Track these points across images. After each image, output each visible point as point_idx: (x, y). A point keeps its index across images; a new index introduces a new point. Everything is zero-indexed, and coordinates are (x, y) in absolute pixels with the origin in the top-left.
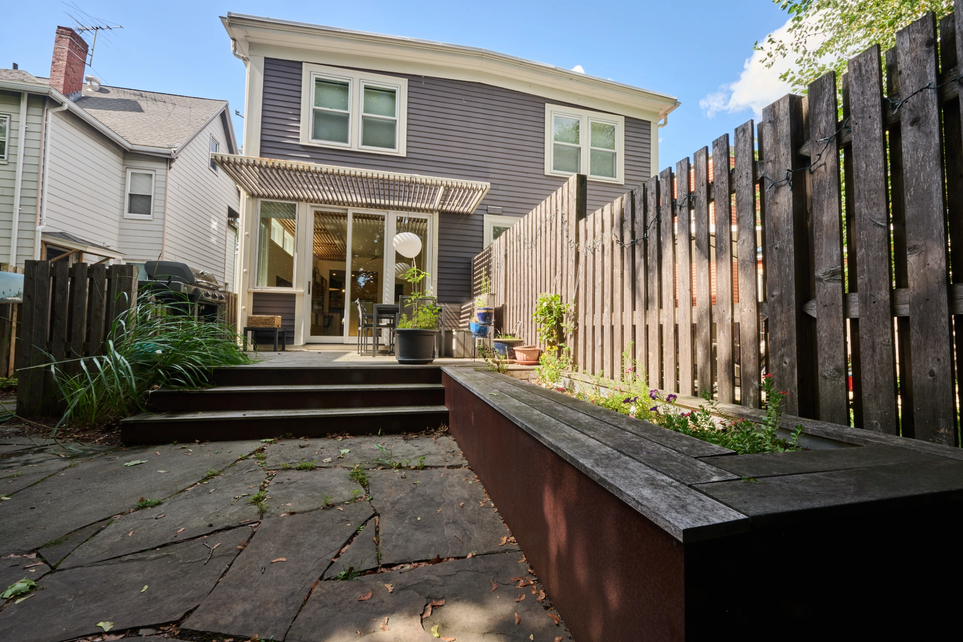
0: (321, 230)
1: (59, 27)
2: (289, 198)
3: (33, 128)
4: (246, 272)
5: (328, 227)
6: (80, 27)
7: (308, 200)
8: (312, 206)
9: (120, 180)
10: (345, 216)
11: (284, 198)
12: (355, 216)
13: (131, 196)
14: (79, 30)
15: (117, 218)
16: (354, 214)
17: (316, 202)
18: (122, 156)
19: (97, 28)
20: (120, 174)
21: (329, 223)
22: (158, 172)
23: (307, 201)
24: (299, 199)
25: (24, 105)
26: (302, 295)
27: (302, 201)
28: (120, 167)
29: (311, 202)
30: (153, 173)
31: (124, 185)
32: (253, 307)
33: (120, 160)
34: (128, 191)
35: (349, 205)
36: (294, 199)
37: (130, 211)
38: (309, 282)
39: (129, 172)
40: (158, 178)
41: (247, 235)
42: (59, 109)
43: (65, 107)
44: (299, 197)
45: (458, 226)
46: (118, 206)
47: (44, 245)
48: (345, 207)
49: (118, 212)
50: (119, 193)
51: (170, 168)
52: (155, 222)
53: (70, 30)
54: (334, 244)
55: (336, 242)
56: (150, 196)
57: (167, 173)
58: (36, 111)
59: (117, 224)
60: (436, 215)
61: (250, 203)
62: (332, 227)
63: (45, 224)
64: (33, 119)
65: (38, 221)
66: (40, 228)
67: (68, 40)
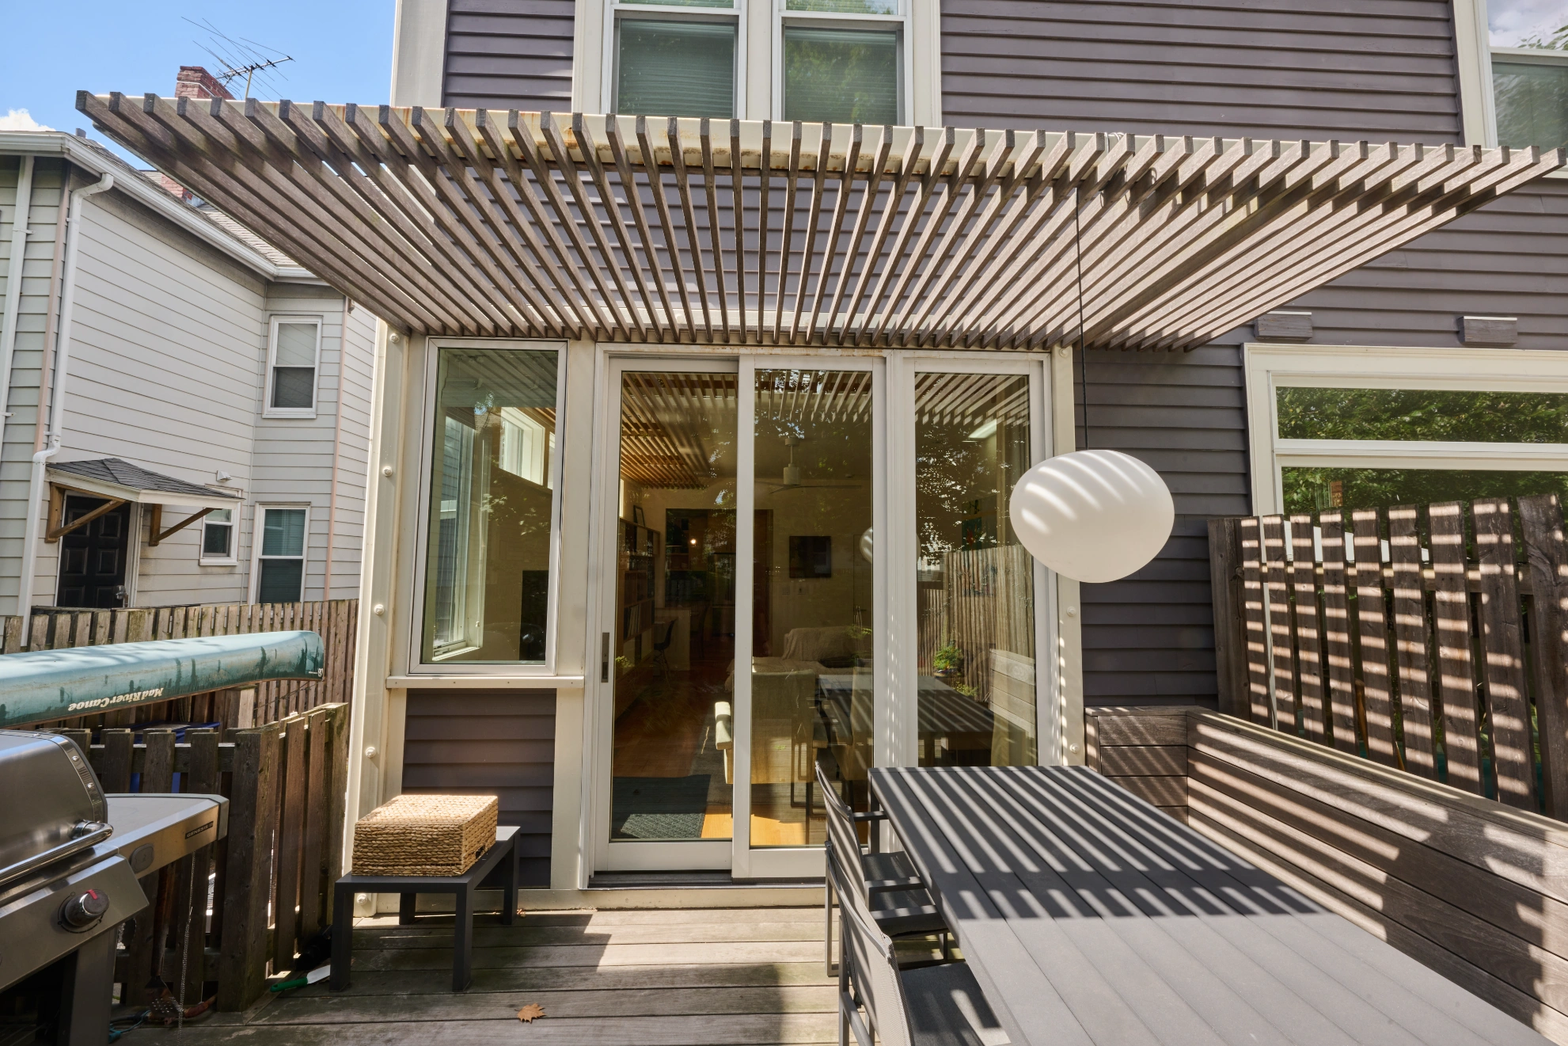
0: (645, 426)
1: (183, 69)
2: (531, 332)
3: (41, 233)
4: (381, 615)
5: (665, 418)
6: (227, 70)
7: (599, 334)
8: (613, 356)
9: (256, 341)
10: (728, 384)
11: (514, 332)
12: (765, 382)
13: (278, 371)
14: (226, 76)
15: (250, 419)
16: (759, 373)
17: (628, 340)
18: (262, 293)
19: (253, 68)
20: (257, 328)
21: (668, 408)
22: (328, 318)
23: (594, 338)
24: (567, 334)
25: (24, 185)
26: (580, 691)
27: (578, 338)
28: (258, 314)
29: (611, 339)
30: (318, 321)
31: (265, 350)
32: (407, 742)
33: (258, 300)
34: (272, 362)
35: (743, 343)
36: (549, 332)
37: (277, 402)
38: (606, 636)
39: (275, 323)
40: (328, 330)
41: (389, 476)
42: (94, 189)
43: (108, 183)
44: (567, 327)
45: (1141, 396)
46: (254, 393)
47: (56, 494)
48: (728, 351)
49: (251, 406)
50: (254, 367)
51: (350, 309)
52: (322, 421)
53: (201, 70)
54: (680, 458)
55: (682, 450)
56: (313, 369)
57: (343, 319)
58: (47, 196)
59: (249, 432)
60: (1064, 359)
61: (403, 355)
62: (678, 418)
63: (57, 445)
64: (44, 215)
65: (43, 439)
66: (41, 456)
67: (196, 89)
